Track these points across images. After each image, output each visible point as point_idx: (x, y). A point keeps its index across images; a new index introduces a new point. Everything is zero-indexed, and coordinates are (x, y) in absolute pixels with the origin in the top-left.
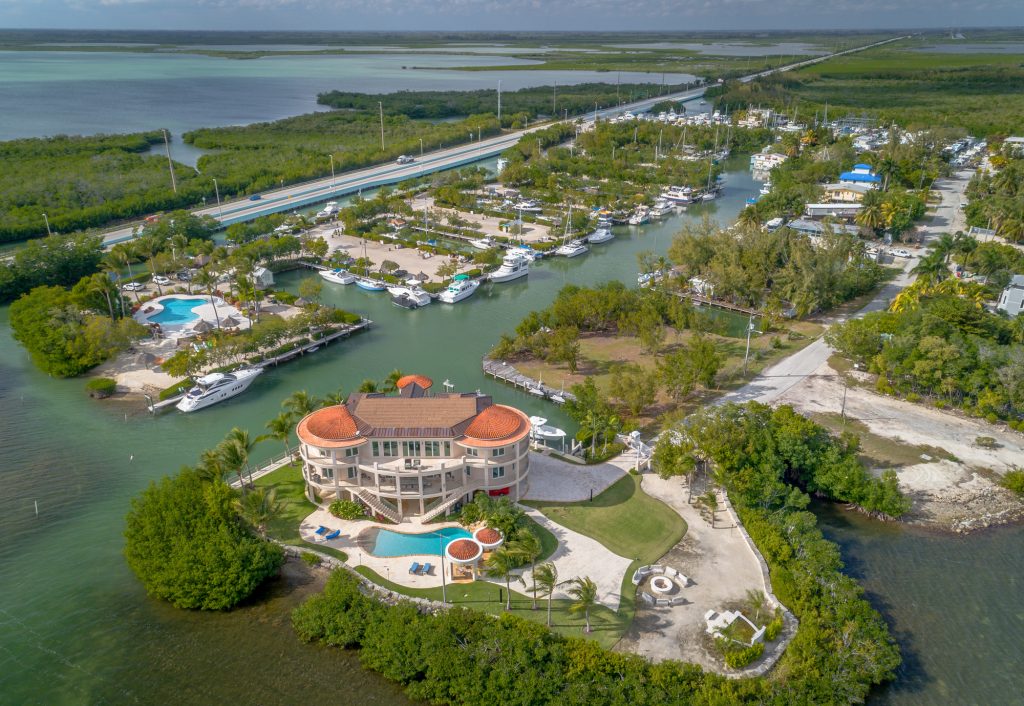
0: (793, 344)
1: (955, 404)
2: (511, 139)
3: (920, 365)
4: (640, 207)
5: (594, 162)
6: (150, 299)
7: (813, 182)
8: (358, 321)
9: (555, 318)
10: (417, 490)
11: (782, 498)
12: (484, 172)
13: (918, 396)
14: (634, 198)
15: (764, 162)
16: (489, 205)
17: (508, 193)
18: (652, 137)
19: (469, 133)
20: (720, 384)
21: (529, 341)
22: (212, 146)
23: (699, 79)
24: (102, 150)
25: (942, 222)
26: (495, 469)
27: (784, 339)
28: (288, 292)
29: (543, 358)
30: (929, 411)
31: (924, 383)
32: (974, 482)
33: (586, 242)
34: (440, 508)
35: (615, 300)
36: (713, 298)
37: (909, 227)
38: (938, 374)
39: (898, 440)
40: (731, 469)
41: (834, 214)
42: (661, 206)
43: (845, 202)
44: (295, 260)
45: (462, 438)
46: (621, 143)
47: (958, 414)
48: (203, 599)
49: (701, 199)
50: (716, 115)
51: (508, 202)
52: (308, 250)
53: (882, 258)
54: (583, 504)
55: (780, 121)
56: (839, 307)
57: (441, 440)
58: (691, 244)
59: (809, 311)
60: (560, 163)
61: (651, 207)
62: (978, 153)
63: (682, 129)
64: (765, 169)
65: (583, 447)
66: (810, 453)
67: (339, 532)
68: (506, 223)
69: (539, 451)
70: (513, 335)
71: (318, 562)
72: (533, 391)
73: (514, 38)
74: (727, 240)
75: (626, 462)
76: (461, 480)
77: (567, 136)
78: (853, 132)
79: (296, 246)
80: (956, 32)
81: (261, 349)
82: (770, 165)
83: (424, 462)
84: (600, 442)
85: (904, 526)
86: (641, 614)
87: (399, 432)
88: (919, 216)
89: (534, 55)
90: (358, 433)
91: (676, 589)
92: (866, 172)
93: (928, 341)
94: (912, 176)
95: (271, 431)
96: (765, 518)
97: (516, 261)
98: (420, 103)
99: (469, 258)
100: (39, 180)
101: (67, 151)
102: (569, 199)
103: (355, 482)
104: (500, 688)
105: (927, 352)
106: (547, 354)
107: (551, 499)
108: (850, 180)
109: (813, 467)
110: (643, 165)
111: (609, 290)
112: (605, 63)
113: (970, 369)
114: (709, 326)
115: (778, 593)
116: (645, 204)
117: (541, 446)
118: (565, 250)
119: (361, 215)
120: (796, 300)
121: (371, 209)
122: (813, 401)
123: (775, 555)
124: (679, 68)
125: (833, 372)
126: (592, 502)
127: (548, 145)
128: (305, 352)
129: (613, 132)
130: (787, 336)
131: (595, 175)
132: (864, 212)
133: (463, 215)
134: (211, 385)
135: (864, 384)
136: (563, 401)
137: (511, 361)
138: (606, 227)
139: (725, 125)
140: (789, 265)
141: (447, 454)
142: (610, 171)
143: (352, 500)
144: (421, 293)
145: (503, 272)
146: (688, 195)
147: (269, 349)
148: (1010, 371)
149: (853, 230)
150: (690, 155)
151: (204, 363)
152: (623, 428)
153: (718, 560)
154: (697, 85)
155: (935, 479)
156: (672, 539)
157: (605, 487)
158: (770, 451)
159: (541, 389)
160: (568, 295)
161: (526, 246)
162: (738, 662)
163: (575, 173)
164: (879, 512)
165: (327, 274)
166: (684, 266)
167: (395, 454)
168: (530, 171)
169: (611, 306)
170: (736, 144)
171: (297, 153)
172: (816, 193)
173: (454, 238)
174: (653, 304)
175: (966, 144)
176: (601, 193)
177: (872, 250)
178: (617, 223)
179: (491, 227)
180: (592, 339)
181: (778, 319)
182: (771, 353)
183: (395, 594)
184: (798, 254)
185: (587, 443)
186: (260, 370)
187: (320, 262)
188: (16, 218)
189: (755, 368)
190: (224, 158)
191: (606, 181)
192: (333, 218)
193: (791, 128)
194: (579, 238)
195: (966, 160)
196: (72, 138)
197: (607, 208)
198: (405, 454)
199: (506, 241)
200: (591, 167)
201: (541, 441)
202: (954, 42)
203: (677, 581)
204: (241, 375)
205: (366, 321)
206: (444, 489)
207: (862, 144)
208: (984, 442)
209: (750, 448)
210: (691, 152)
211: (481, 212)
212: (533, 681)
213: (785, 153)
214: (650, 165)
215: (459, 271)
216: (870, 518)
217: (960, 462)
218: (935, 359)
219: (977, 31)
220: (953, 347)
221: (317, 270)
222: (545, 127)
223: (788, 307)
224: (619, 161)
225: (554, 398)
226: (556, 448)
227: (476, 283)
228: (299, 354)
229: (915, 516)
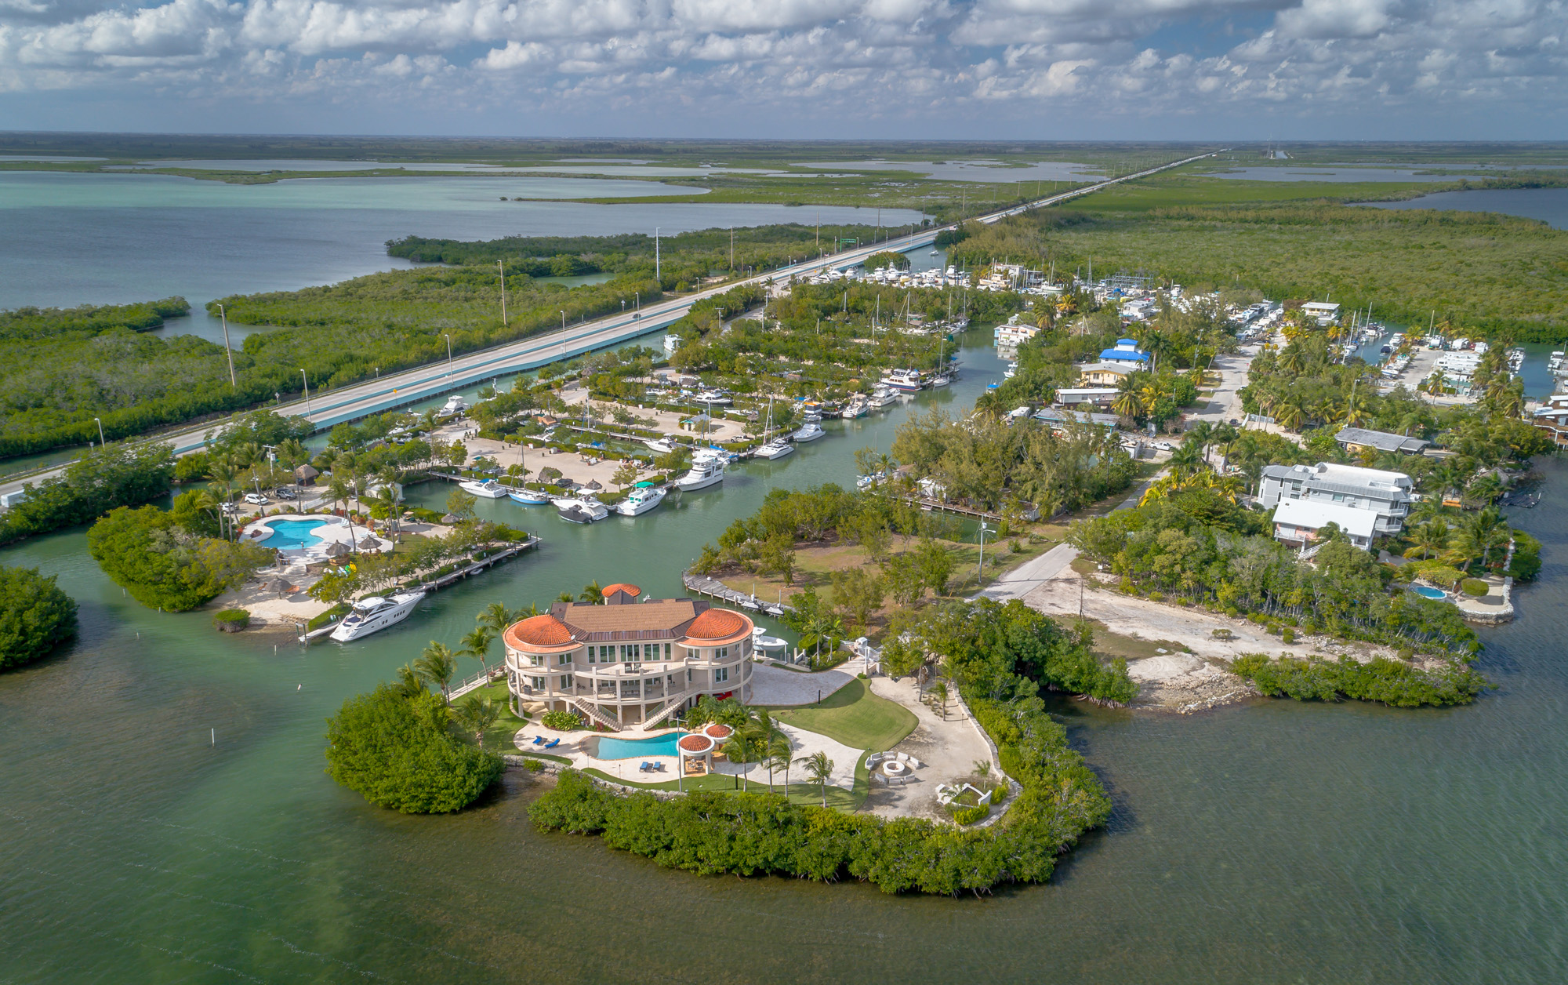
0: (1035, 548)
1: (1198, 600)
2: (677, 307)
3: (1160, 560)
4: (856, 395)
5: (793, 339)
6: (252, 521)
7: (1068, 362)
8: (525, 539)
9: (762, 528)
10: (638, 695)
11: (1012, 688)
12: (650, 353)
13: (1161, 595)
14: (847, 385)
15: (1011, 335)
16: (663, 396)
17: (685, 380)
18: (867, 303)
19: (620, 299)
20: (953, 591)
21: (735, 552)
22: (255, 321)
23: (927, 217)
24: (98, 329)
25: (1218, 409)
26: (718, 671)
27: (1024, 543)
28: (427, 509)
29: (752, 571)
30: (1171, 609)
31: (1165, 579)
32: (1204, 671)
33: (791, 441)
34: (663, 714)
35: (832, 505)
36: (946, 502)
37: (1173, 416)
38: (1178, 568)
39: (1135, 636)
40: (961, 661)
41: (1090, 401)
42: (882, 394)
43: (1104, 386)
44: (423, 471)
45: (683, 639)
46: (827, 312)
47: (1200, 611)
48: (431, 803)
49: (931, 385)
50: (951, 271)
51: (685, 392)
52: (441, 457)
53: (1142, 452)
54: (811, 706)
55: (1033, 280)
56: (1088, 507)
57: (662, 642)
58: (918, 439)
59: (1053, 512)
60: (749, 340)
61: (869, 395)
62: (1273, 323)
63: (906, 291)
64: (1013, 345)
65: (807, 655)
66: (1041, 645)
67: (558, 740)
68: (688, 419)
69: (760, 661)
70: (716, 546)
71: (541, 768)
72: (746, 604)
73: (658, 151)
74: (958, 433)
75: (853, 668)
76: (684, 683)
77: (753, 301)
78: (1125, 294)
79: (425, 452)
80: (1274, 147)
81: (418, 571)
82: (1017, 339)
83: (644, 666)
84: (824, 651)
85: (1135, 711)
86: (875, 792)
87: (616, 635)
88: (1188, 402)
89: (693, 179)
90: (573, 637)
91: (907, 770)
92: (1131, 348)
93: (1166, 535)
94: (1187, 353)
95: (466, 648)
96: (995, 707)
97: (708, 464)
98: (540, 255)
99: (648, 462)
100: (36, 373)
101: (46, 331)
102: (764, 387)
103: (570, 692)
104: (746, 848)
105: (1165, 547)
106: (757, 567)
107: (778, 704)
108: (1113, 359)
109: (1044, 659)
110: (857, 341)
111: (824, 494)
112: (796, 192)
113: (1208, 562)
114: (938, 530)
115: (1005, 767)
116: (862, 392)
117: (761, 657)
118: (765, 451)
119: (499, 413)
120: (1038, 499)
121: (510, 405)
122: (1053, 604)
123: (1004, 737)
124: (900, 201)
125: (1076, 575)
126: (820, 704)
127: (730, 315)
128: (468, 574)
129: (815, 297)
130: (1028, 539)
131: (795, 356)
132: (1122, 398)
133: (634, 411)
134: (371, 610)
135: (1108, 586)
136: (781, 612)
137: (715, 576)
138: (816, 422)
139: (962, 287)
140: (1028, 460)
141: (668, 657)
142: (815, 350)
143: (568, 709)
144: (596, 505)
145: (692, 478)
146: (915, 380)
147: (427, 571)
148: (1245, 562)
149: (1110, 420)
150: (917, 327)
151: (357, 586)
152: (847, 634)
153: (949, 746)
154: (926, 226)
155: (1167, 669)
156: (904, 731)
157: (833, 691)
158: (1000, 643)
159: (755, 602)
160: (776, 501)
161: (717, 447)
162: (966, 819)
163: (770, 354)
164: (1109, 699)
165: (470, 486)
166: (912, 466)
167: (613, 660)
168: (710, 351)
169: (828, 511)
170: (976, 312)
171: (387, 330)
172: (1069, 375)
173: (623, 439)
174: (876, 508)
175: (1261, 311)
176: (805, 379)
177: (1130, 444)
178: (828, 416)
179: (669, 424)
180: (807, 550)
181: (1019, 522)
182: (1010, 558)
183: (629, 788)
184: (1038, 447)
185: (811, 651)
186: (421, 595)
187: (458, 473)
188: (25, 426)
189: (993, 574)
190: (283, 338)
191: (811, 363)
192: (459, 416)
193: (1047, 289)
194: (782, 436)
195: (1258, 331)
196: (45, 312)
197: (814, 398)
198: (623, 659)
199: (690, 441)
200: (790, 345)
201: (760, 653)
202: (1271, 163)
203: (909, 764)
204: (402, 599)
205: (535, 539)
206: (666, 693)
207: (1133, 311)
208: (1221, 634)
209: (980, 642)
210: (918, 323)
211: (652, 405)
212: (777, 839)
213: (1035, 324)
214: (866, 341)
215: (639, 478)
216: (1101, 706)
217: (1194, 654)
218: (1173, 552)
219: (1305, 146)
220: (1191, 539)
221: (457, 482)
222: (723, 290)
223: (1030, 508)
224: (824, 336)
225: (771, 610)
226: (778, 658)
227: (661, 492)
228: (460, 578)
229: (1144, 702)
